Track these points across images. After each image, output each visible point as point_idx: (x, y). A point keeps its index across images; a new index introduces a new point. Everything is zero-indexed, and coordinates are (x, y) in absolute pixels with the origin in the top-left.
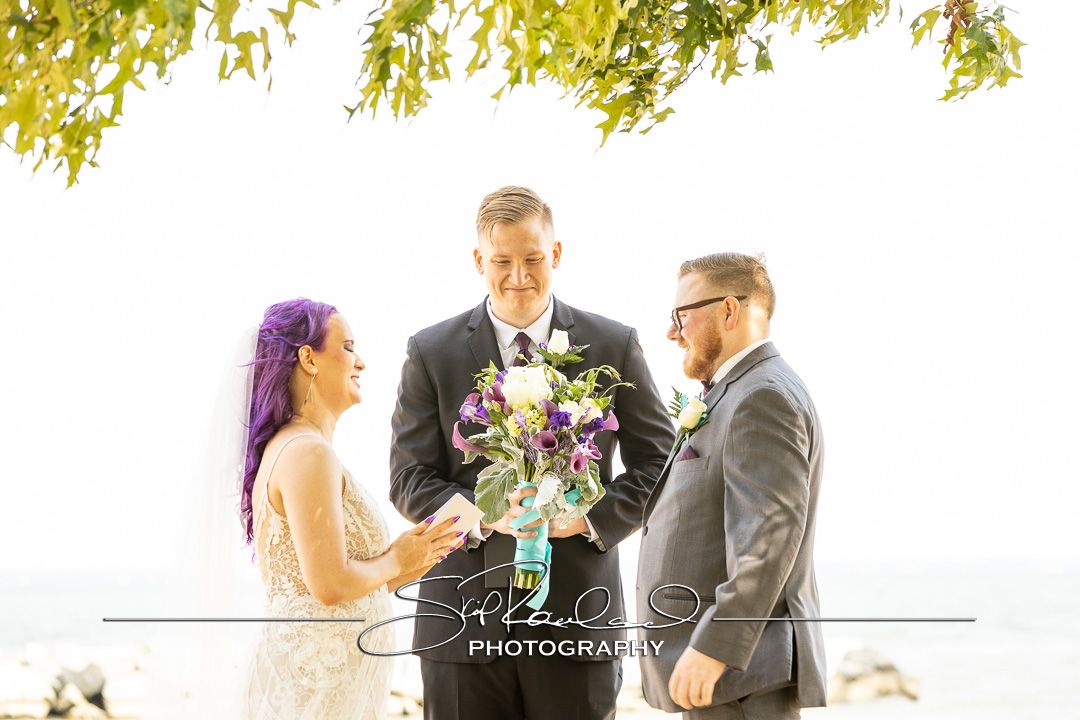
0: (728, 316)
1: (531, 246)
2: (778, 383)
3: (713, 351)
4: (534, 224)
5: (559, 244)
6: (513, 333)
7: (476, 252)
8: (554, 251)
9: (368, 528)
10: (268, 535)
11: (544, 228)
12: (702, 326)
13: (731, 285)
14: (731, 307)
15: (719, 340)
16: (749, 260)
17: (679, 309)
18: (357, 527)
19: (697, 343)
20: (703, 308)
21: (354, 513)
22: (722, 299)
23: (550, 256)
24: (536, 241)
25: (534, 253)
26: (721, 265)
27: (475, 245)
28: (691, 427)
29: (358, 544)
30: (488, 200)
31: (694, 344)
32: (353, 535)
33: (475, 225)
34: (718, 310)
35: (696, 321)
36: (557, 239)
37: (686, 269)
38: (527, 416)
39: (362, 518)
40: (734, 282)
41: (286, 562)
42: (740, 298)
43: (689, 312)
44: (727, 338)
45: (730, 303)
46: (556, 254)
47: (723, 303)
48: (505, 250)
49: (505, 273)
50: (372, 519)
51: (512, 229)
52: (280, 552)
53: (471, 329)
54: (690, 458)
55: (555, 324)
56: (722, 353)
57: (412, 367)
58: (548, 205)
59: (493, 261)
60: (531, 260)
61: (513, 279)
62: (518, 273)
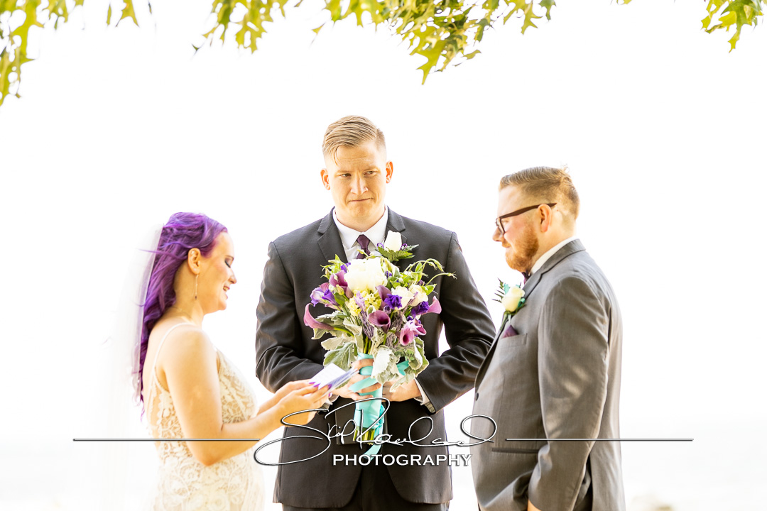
0: (542, 220)
2: (581, 272)
3: (532, 250)
4: (369, 146)
5: (391, 163)
6: (356, 235)
7: (323, 172)
8: (387, 169)
9: (242, 397)
10: (158, 410)
11: (378, 148)
12: (522, 231)
13: (543, 194)
14: (545, 213)
15: (536, 241)
16: (555, 172)
17: (501, 218)
18: (233, 397)
19: (518, 244)
20: (522, 216)
21: (229, 385)
22: (536, 207)
23: (384, 173)
24: (372, 156)
25: (371, 167)
26: (533, 178)
28: (512, 309)
29: (234, 411)
30: (332, 128)
31: (516, 245)
32: (230, 404)
33: (321, 149)
34: (534, 217)
35: (516, 226)
36: (388, 160)
37: (505, 183)
38: (366, 299)
39: (236, 389)
40: (545, 192)
41: (176, 431)
42: (551, 205)
43: (511, 219)
44: (543, 239)
45: (543, 209)
46: (389, 172)
47: (537, 210)
50: (244, 390)
51: (352, 151)
52: (170, 423)
53: (321, 234)
54: (511, 335)
55: (389, 227)
56: (539, 251)
57: (272, 266)
58: (381, 130)
59: (336, 176)
60: (369, 173)
61: (355, 190)
62: (358, 185)
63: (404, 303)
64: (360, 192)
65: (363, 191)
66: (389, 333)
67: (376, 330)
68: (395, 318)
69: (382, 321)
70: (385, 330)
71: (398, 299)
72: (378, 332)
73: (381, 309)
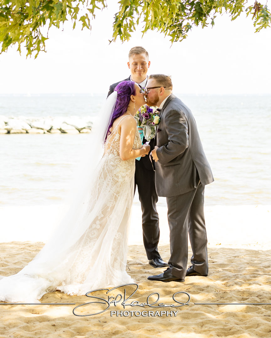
0: (161, 91)
1: (143, 60)
3: (157, 101)
4: (144, 55)
5: (150, 62)
7: (128, 63)
10: (114, 138)
11: (146, 56)
12: (154, 94)
14: (162, 89)
15: (158, 98)
17: (148, 88)
20: (155, 89)
22: (160, 87)
23: (147, 64)
24: (144, 59)
25: (144, 62)
27: (128, 61)
30: (132, 49)
33: (128, 55)
34: (158, 90)
35: (153, 92)
36: (149, 61)
38: (142, 109)
40: (163, 83)
42: (165, 87)
43: (151, 89)
46: (149, 64)
47: (160, 88)
48: (136, 61)
49: (136, 67)
51: (138, 56)
52: (116, 144)
59: (133, 64)
60: (143, 64)
61: (138, 68)
62: (139, 67)
63: (154, 111)
64: (140, 69)
65: (141, 69)
66: (148, 120)
67: (144, 119)
68: (150, 116)
69: (146, 116)
70: (147, 119)
71: (152, 110)
72: (145, 120)
73: (146, 112)
